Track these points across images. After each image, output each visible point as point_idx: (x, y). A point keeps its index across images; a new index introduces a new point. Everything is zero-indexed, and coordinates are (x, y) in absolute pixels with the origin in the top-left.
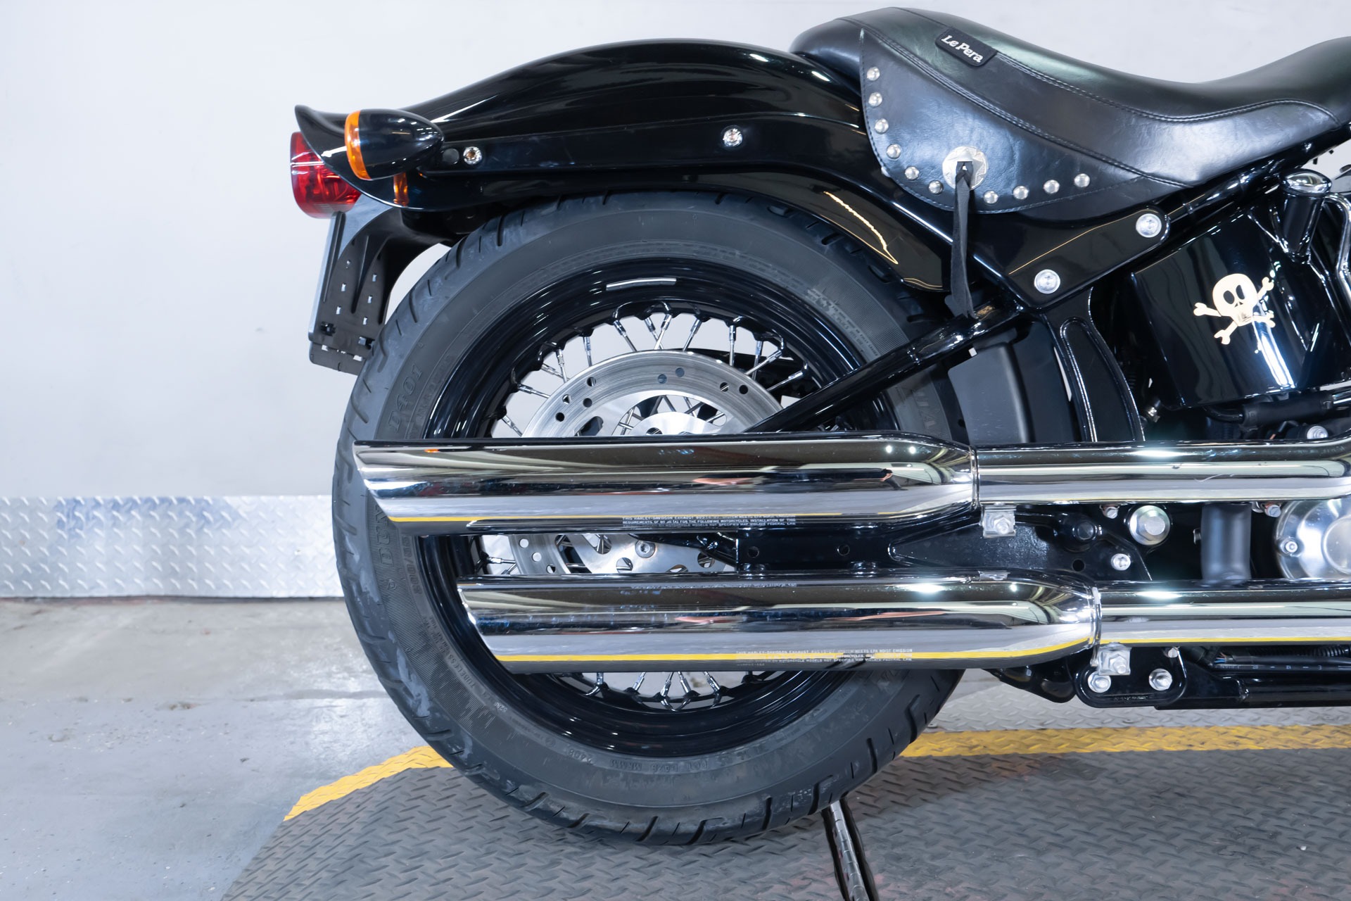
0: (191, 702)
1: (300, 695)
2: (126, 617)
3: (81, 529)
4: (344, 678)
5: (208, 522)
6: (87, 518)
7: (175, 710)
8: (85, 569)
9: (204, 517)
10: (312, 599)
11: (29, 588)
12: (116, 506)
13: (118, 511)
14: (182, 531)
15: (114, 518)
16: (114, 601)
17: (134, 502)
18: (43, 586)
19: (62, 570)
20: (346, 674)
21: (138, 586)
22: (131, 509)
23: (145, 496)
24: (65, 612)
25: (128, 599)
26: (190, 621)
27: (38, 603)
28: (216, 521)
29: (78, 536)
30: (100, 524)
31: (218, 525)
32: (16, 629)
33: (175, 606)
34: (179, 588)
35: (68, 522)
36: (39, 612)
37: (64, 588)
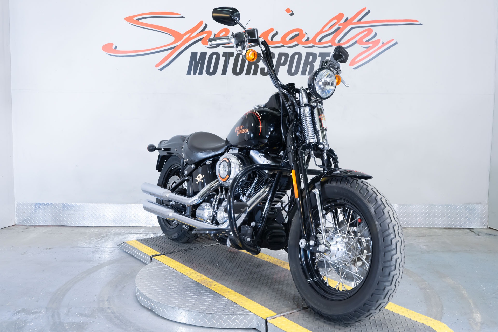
0: (51, 248)
1: (73, 247)
2: (45, 230)
3: (37, 210)
4: (84, 244)
5: (65, 209)
6: (38, 207)
7: (47, 250)
8: (38, 219)
9: (64, 208)
10: (88, 227)
11: (25, 223)
12: (45, 205)
13: (45, 206)
14: (59, 210)
15: (44, 207)
16: (44, 226)
17: (49, 204)
18: (29, 223)
19: (33, 219)
20: (85, 243)
21: (49, 223)
22: (48, 205)
23: (51, 202)
24: (33, 228)
25: (47, 226)
26: (59, 231)
27: (27, 226)
28: (66, 209)
29: (36, 211)
30: (41, 209)
31: (67, 209)
32: (21, 232)
33: (57, 228)
34: (58, 223)
35: (34, 208)
36: (27, 228)
37: (33, 223)
